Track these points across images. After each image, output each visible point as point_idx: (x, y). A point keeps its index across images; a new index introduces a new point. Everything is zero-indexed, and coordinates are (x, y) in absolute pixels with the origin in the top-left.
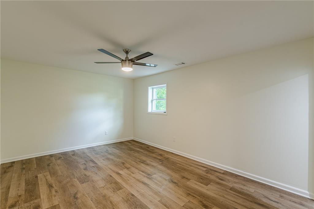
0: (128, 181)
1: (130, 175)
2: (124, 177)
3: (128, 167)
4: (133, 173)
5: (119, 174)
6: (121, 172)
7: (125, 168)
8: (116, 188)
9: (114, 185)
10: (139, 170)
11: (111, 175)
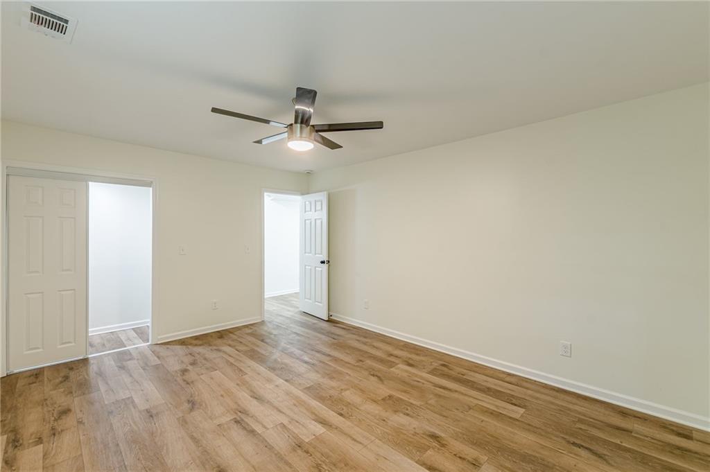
0: (295, 402)
1: (292, 420)
2: (305, 411)
3: (299, 451)
4: (284, 426)
5: (321, 423)
6: (320, 429)
7: (311, 450)
8: (317, 389)
9: (324, 395)
10: (264, 440)
11: (341, 418)
